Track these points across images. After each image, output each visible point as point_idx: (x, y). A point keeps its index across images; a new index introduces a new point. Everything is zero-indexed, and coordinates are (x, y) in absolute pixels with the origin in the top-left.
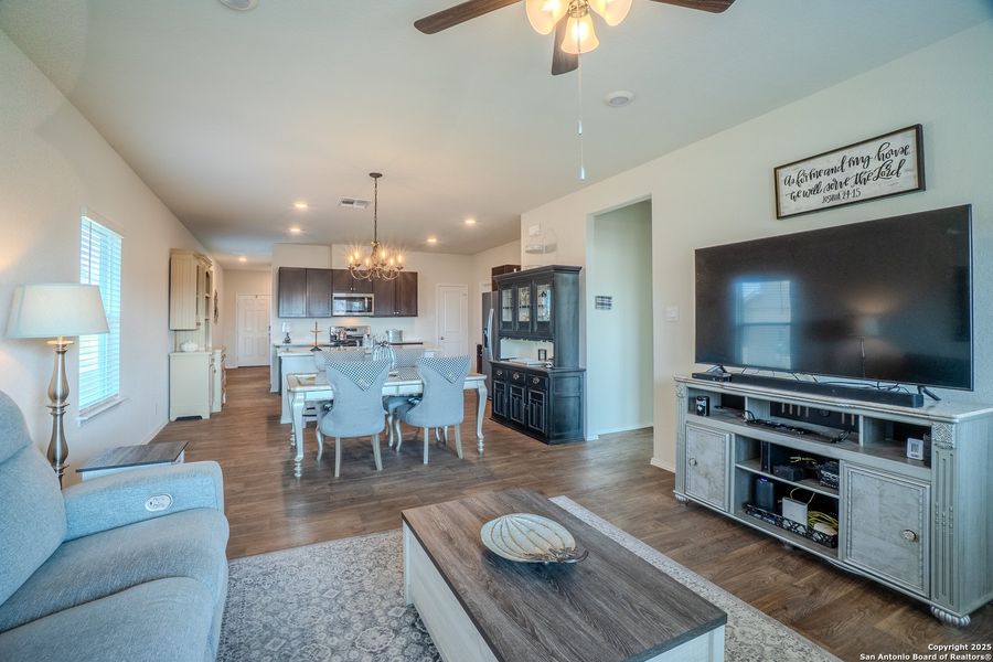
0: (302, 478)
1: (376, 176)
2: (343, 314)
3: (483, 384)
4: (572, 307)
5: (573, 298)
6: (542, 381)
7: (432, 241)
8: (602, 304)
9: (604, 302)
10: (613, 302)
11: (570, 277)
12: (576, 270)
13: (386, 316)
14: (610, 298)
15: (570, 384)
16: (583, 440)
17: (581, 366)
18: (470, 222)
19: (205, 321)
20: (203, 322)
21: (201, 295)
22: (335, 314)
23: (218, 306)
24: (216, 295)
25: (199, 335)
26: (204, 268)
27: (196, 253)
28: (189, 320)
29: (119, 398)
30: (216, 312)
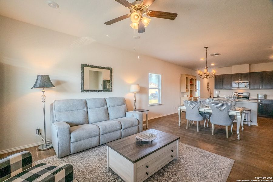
1: (207, 48)
19: (190, 90)
20: (189, 90)
21: (189, 84)
22: (232, 88)
23: (209, 86)
24: (208, 84)
25: (189, 93)
26: (190, 78)
27: (186, 75)
28: (184, 90)
29: (161, 104)
30: (208, 88)
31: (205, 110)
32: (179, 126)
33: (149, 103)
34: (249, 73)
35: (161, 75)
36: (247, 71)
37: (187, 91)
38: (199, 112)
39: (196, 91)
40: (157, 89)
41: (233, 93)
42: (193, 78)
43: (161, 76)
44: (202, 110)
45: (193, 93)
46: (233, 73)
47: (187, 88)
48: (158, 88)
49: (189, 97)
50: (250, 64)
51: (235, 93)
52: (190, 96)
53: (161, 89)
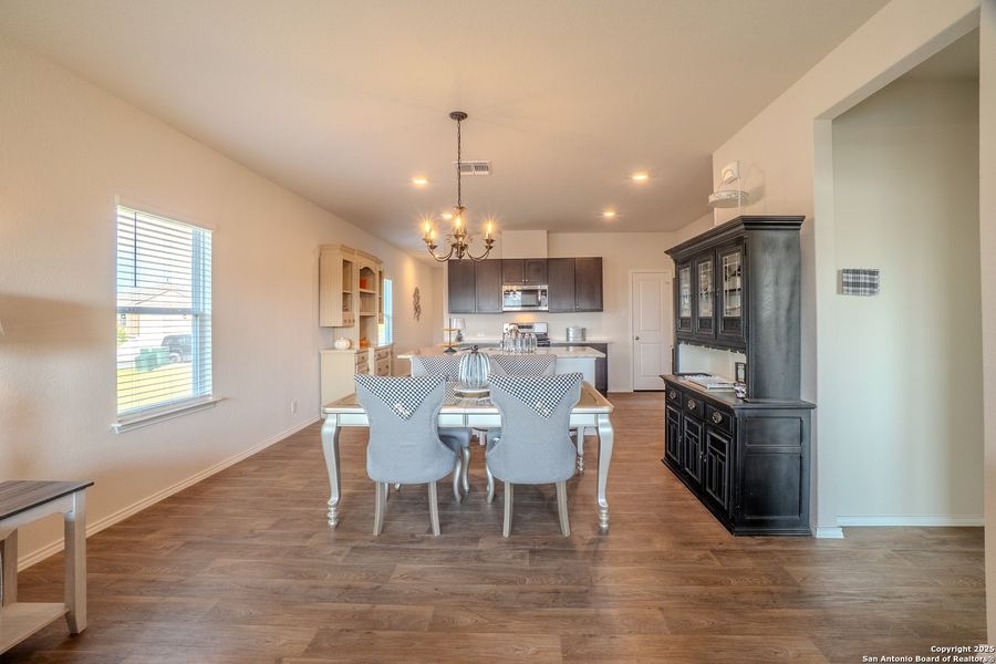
0: (337, 526)
1: (460, 116)
2: (519, 309)
3: (604, 420)
4: (785, 292)
5: (786, 276)
6: (725, 421)
7: (609, 214)
8: (856, 285)
9: (859, 282)
10: (882, 280)
11: (781, 236)
12: (793, 223)
13: (566, 312)
14: (873, 273)
15: (784, 430)
16: (809, 535)
17: (805, 398)
18: (640, 178)
19: (361, 317)
20: (357, 319)
21: (356, 290)
22: (505, 309)
23: (420, 303)
24: (417, 291)
25: (354, 333)
26: (359, 263)
27: (344, 248)
28: (334, 316)
29: (211, 399)
30: (417, 308)
31: (466, 421)
32: (332, 523)
33: (121, 409)
34: (548, 259)
35: (208, 234)
36: (541, 253)
37: (347, 324)
38: (439, 428)
39: (381, 321)
40: (184, 312)
41: (506, 326)
42: (371, 265)
43: (209, 241)
44: (451, 418)
45: (369, 328)
46: (505, 256)
47: (346, 309)
48: (190, 306)
49: (357, 346)
50: (548, 232)
51: (512, 327)
52: (361, 345)
53: (208, 311)
